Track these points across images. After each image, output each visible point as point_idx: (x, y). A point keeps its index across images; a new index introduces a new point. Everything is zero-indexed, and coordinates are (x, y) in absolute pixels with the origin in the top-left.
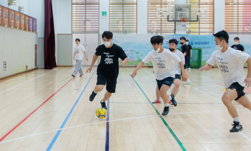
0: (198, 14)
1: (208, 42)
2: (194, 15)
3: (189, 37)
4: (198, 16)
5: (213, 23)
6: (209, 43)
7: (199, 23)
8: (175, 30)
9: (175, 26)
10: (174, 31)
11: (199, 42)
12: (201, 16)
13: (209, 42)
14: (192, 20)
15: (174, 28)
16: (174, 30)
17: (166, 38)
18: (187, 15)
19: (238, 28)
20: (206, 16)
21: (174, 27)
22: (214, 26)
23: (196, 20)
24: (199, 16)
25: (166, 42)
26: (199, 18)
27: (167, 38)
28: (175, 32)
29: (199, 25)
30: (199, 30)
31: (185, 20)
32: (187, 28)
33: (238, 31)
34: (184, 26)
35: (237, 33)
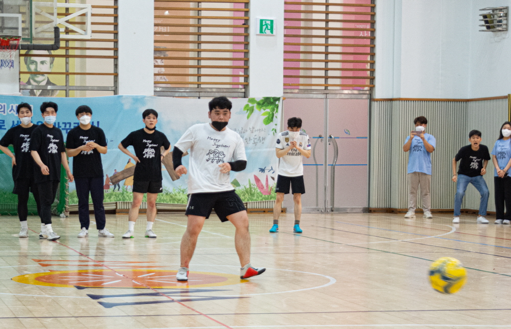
0: (61, 22)
2: (46, 26)
4: (57, 30)
5: (116, 58)
7: (67, 56)
11: (65, 124)
12: (73, 31)
14: (35, 42)
18: (21, 26)
19: (199, 76)
20: (89, 32)
22: (116, 66)
23: (52, 43)
24: (62, 30)
26: (63, 36)
29: (67, 63)
30: (67, 81)
31: (12, 42)
32: (20, 73)
33: (198, 85)
34: (7, 64)
35: (198, 93)
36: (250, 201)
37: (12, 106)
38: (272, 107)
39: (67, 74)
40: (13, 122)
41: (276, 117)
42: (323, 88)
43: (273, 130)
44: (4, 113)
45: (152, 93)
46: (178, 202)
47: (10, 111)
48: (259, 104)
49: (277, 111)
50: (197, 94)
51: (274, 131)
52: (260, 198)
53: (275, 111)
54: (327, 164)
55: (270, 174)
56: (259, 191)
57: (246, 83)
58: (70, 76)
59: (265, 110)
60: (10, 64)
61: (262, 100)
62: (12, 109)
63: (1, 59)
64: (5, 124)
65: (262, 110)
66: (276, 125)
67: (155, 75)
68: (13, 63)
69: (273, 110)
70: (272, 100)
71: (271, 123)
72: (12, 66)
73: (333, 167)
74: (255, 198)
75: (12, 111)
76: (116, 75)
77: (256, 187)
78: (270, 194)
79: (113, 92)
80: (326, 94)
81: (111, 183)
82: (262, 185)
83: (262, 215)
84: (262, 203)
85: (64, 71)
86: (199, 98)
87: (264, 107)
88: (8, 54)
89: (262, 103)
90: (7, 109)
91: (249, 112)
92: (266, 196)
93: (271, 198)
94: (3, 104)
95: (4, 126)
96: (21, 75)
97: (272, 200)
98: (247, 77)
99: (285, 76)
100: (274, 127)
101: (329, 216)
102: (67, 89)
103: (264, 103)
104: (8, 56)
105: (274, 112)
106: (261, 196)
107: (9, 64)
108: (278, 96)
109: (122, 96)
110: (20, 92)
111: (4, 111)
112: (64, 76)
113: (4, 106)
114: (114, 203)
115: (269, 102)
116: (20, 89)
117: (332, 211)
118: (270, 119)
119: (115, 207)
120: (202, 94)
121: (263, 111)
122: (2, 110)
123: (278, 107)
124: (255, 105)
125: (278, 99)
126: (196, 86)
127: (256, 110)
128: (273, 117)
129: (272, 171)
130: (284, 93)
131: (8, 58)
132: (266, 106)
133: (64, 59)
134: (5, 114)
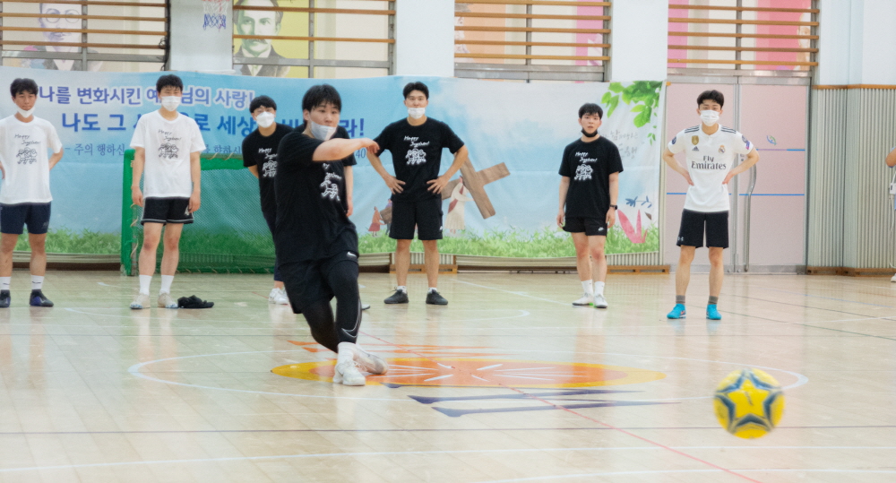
1: (358, 123)
3: (247, 93)
5: (392, 15)
6: (362, 129)
7: (311, 10)
8: (167, 47)
9: (168, 20)
10: (162, 53)
13: (362, 121)
15: (163, 37)
16: (159, 47)
17: (111, 93)
19: (529, 45)
21: (161, 27)
22: (392, 27)
25: (112, 116)
27: (119, 93)
28: (166, 59)
29: (311, 22)
30: (311, 51)
33: (527, 60)
34: (215, 21)
35: (526, 74)
36: (611, 254)
37: (220, 93)
38: (648, 97)
39: (311, 39)
40: (222, 118)
41: (655, 114)
42: (733, 67)
43: (650, 135)
44: (207, 103)
45: (451, 73)
46: (492, 254)
47: (217, 100)
48: (627, 92)
49: (656, 105)
50: (526, 76)
51: (651, 137)
52: (628, 249)
53: (654, 104)
54: (739, 193)
55: (644, 209)
56: (626, 236)
57: (605, 58)
58: (316, 43)
59: (636, 102)
60: (220, 22)
61: (632, 87)
62: (220, 97)
63: (205, 12)
64: (208, 122)
65: (632, 101)
66: (655, 127)
67: (457, 42)
68: (225, 20)
69: (651, 102)
70: (648, 87)
71: (647, 124)
72: (223, 25)
73: (748, 197)
74: (619, 248)
75: (221, 101)
76: (392, 43)
77: (620, 230)
78: (644, 241)
79: (386, 70)
80: (738, 77)
81: (382, 222)
82: (631, 227)
83: (631, 276)
84: (630, 257)
85: (306, 34)
86: (528, 81)
87: (635, 98)
88: (218, 4)
89: (632, 90)
90: (213, 97)
91: (610, 105)
92: (638, 245)
93: (645, 249)
94: (205, 89)
95: (207, 124)
96: (236, 40)
97: (648, 251)
98: (607, 48)
99: (670, 47)
100: (652, 130)
101: (740, 280)
102: (310, 65)
103: (634, 91)
104: (216, 9)
105: (652, 107)
106: (629, 245)
107: (217, 21)
108: (658, 79)
109: (401, 78)
110: (233, 68)
111: (207, 101)
112: (307, 42)
113: (207, 91)
114: (386, 255)
115: (645, 89)
116: (234, 64)
117: (746, 271)
118: (646, 117)
119: (388, 261)
120: (532, 75)
121: (633, 104)
122: (204, 98)
123: (658, 98)
124: (621, 94)
125: (659, 85)
126: (524, 62)
127: (623, 102)
128: (649, 115)
129: (648, 204)
130: (669, 74)
131: (217, 12)
132: (639, 96)
133: (307, 14)
134: (209, 105)
